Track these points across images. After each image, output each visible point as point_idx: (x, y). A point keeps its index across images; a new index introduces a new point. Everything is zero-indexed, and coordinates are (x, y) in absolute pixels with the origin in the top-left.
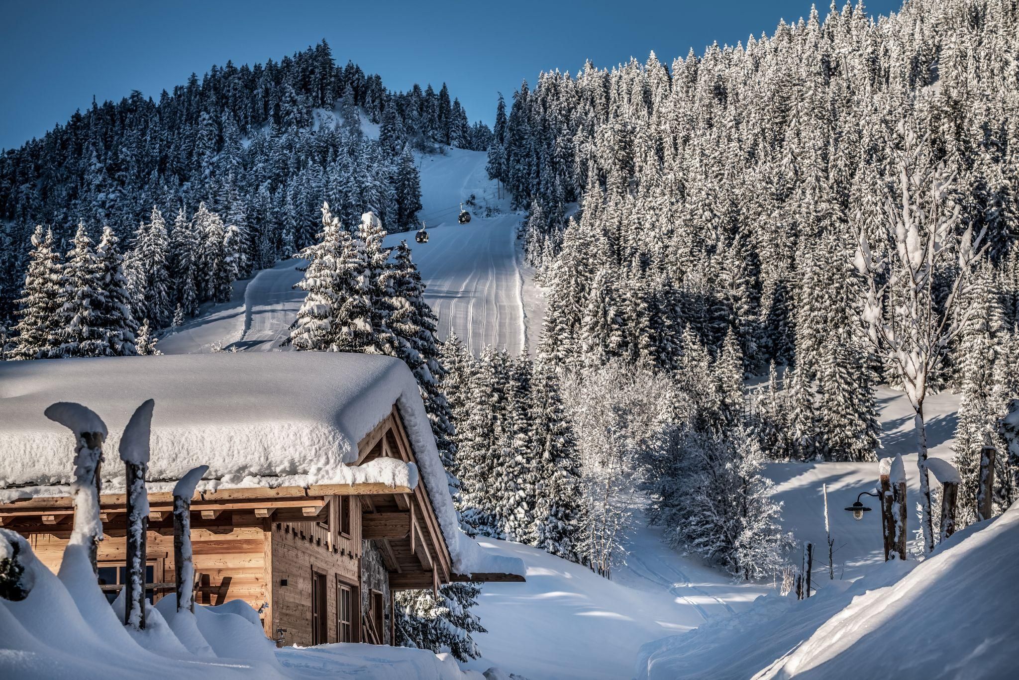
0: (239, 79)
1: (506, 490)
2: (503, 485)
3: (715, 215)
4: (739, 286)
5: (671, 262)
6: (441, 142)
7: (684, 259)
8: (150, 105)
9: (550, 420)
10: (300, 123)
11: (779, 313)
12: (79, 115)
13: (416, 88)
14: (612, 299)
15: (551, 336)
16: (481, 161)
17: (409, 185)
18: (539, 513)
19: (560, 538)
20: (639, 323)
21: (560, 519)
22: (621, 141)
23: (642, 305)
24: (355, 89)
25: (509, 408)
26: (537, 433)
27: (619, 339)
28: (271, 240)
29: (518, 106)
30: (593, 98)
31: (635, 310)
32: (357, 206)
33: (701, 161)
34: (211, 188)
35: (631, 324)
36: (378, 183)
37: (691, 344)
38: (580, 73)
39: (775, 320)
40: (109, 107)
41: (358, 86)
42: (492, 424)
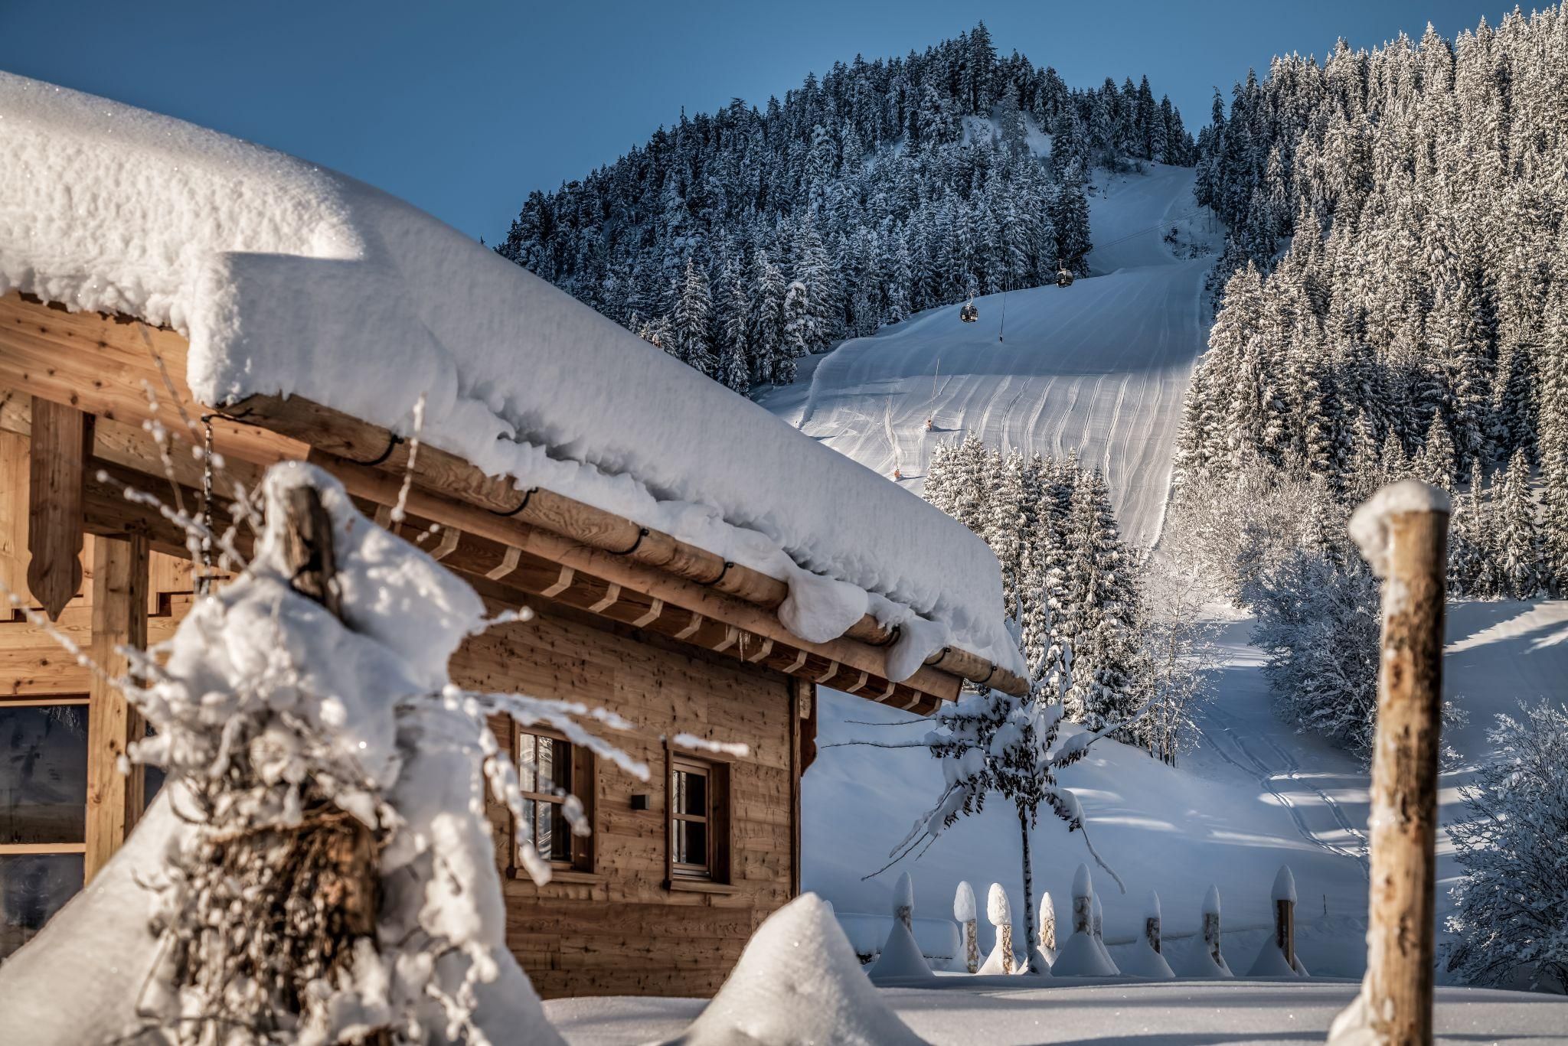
0: (868, 79)
1: (1035, 644)
2: (1031, 638)
3: (1450, 254)
4: (1457, 353)
5: (1375, 322)
6: (1141, 156)
7: (1393, 317)
8: (754, 116)
9: (1097, 549)
10: (943, 137)
11: (1520, 392)
12: (664, 134)
13: (1109, 83)
14: (1270, 376)
15: (1194, 427)
16: (1187, 181)
17: (1073, 218)
18: (1078, 677)
19: (1107, 711)
20: (1307, 408)
21: (1106, 685)
22: (1355, 151)
23: (1310, 384)
24: (1021, 88)
25: (1041, 533)
26: (1078, 567)
27: (1277, 430)
28: (872, 298)
29: (1238, 105)
30: (1344, 90)
31: (1300, 391)
32: (996, 249)
33: (1448, 177)
34: (784, 231)
35: (1296, 410)
36: (1027, 217)
37: (1365, 437)
38: (1330, 56)
39: (1511, 401)
40: (702, 122)
41: (1024, 84)
42: (1018, 555)
